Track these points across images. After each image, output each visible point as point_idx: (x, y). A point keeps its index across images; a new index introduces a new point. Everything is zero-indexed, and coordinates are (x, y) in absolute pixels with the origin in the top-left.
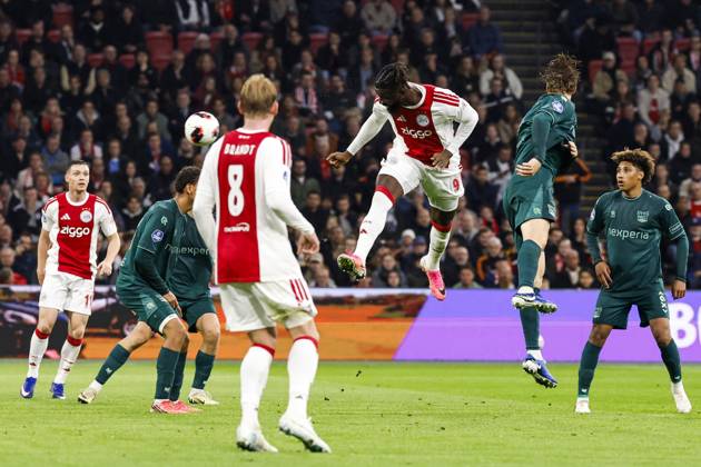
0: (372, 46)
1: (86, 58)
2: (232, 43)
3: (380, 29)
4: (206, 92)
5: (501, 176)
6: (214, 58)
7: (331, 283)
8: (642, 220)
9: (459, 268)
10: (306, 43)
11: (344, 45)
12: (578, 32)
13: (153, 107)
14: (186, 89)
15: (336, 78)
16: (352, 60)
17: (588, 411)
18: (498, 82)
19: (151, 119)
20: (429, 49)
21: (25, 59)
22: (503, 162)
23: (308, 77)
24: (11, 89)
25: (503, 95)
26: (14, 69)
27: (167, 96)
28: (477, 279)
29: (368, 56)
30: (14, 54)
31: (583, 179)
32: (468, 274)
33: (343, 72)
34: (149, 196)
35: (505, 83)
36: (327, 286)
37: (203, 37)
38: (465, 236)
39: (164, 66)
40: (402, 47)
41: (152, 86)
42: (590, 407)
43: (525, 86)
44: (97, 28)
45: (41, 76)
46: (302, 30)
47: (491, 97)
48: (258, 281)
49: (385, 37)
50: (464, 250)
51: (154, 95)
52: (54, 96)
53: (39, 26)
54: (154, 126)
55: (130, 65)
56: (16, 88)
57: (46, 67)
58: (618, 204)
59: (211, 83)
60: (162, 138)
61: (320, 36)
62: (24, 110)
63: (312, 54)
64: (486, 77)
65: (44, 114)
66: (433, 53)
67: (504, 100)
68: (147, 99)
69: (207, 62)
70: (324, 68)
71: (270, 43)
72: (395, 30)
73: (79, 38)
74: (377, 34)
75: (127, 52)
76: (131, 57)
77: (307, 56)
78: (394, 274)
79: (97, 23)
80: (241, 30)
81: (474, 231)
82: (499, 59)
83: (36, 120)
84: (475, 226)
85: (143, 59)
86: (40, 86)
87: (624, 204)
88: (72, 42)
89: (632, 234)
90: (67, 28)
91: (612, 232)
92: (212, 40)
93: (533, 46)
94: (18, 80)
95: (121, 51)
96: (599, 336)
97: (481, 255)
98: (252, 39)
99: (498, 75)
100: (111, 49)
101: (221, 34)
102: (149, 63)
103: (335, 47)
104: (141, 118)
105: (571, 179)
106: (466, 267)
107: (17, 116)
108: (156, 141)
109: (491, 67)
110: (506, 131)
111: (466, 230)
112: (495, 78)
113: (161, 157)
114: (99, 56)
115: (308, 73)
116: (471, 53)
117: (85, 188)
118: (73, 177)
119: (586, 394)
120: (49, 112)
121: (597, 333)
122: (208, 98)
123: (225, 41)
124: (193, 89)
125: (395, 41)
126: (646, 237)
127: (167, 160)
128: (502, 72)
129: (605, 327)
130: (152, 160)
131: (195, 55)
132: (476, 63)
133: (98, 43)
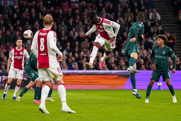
0: (121, 7)
1: (46, 10)
2: (84, 6)
3: (123, 2)
4: (77, 19)
5: (154, 40)
6: (80, 10)
7: (107, 69)
8: (164, 53)
9: (141, 65)
10: (104, 6)
11: (113, 7)
12: (176, 3)
13: (63, 23)
14: (72, 18)
15: (111, 15)
16: (116, 11)
17: (148, 102)
18: (154, 16)
19: (62, 26)
20: (136, 8)
21: (30, 11)
22: (155, 37)
23: (104, 15)
24: (26, 19)
25: (155, 19)
26: (27, 13)
27: (67, 20)
28: (146, 68)
29: (120, 9)
30: (27, 10)
31: (175, 41)
32: (143, 67)
33: (113, 14)
34: (61, 46)
35: (156, 16)
36: (106, 70)
37: (77, 5)
38: (144, 56)
39: (66, 12)
40: (129, 7)
41: (63, 18)
42: (149, 101)
43: (161, 17)
44: (49, 2)
45: (34, 15)
46: (103, 3)
47: (152, 20)
48: (49, 67)
49: (124, 4)
50: (142, 60)
51: (63, 20)
52: (37, 20)
53: (34, 2)
54: (63, 28)
55: (57, 12)
56: (27, 19)
57: (35, 13)
58: (158, 49)
59: (78, 17)
60: (65, 31)
61: (108, 4)
62: (29, 24)
63: (105, 9)
64: (151, 15)
65: (34, 25)
66: (137, 8)
67: (155, 21)
68: (61, 21)
69: (78, 11)
70: (108, 13)
71: (94, 6)
72: (128, 3)
73: (44, 5)
74: (123, 4)
75: (56, 9)
76: (58, 10)
77: (104, 9)
78: (123, 67)
79: (49, 1)
80: (87, 3)
81: (146, 55)
82: (154, 10)
83: (32, 27)
84: (146, 54)
85: (61, 11)
86: (34, 18)
87: (159, 49)
88: (42, 6)
89: (161, 57)
90: (41, 3)
91: (156, 56)
92: (79, 6)
93: (163, 6)
94: (28, 16)
95: (55, 9)
96: (152, 83)
97: (147, 61)
98: (90, 5)
99: (154, 14)
100: (52, 8)
101: (81, 4)
102: (62, 12)
103: (111, 7)
104: (60, 26)
105: (172, 41)
106: (143, 65)
107: (27, 26)
108: (63, 32)
109: (152, 12)
110: (156, 29)
111: (144, 55)
112: (153, 15)
113: (65, 36)
114: (49, 10)
115: (104, 14)
116: (147, 9)
117: (21, 46)
118: (18, 43)
119: (148, 98)
120: (36, 25)
121: (151, 82)
122: (77, 21)
123: (82, 6)
124: (74, 18)
125: (127, 5)
126: (165, 58)
127: (66, 37)
128: (155, 13)
129: (153, 80)
130: (62, 37)
131: (74, 9)
132: (148, 11)
133: (49, 7)
